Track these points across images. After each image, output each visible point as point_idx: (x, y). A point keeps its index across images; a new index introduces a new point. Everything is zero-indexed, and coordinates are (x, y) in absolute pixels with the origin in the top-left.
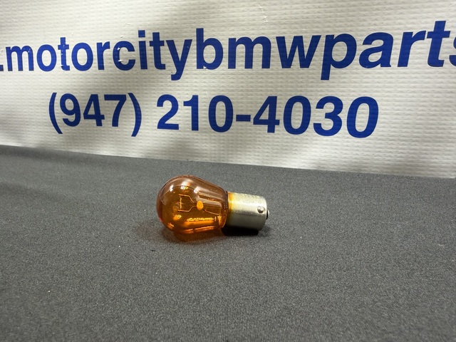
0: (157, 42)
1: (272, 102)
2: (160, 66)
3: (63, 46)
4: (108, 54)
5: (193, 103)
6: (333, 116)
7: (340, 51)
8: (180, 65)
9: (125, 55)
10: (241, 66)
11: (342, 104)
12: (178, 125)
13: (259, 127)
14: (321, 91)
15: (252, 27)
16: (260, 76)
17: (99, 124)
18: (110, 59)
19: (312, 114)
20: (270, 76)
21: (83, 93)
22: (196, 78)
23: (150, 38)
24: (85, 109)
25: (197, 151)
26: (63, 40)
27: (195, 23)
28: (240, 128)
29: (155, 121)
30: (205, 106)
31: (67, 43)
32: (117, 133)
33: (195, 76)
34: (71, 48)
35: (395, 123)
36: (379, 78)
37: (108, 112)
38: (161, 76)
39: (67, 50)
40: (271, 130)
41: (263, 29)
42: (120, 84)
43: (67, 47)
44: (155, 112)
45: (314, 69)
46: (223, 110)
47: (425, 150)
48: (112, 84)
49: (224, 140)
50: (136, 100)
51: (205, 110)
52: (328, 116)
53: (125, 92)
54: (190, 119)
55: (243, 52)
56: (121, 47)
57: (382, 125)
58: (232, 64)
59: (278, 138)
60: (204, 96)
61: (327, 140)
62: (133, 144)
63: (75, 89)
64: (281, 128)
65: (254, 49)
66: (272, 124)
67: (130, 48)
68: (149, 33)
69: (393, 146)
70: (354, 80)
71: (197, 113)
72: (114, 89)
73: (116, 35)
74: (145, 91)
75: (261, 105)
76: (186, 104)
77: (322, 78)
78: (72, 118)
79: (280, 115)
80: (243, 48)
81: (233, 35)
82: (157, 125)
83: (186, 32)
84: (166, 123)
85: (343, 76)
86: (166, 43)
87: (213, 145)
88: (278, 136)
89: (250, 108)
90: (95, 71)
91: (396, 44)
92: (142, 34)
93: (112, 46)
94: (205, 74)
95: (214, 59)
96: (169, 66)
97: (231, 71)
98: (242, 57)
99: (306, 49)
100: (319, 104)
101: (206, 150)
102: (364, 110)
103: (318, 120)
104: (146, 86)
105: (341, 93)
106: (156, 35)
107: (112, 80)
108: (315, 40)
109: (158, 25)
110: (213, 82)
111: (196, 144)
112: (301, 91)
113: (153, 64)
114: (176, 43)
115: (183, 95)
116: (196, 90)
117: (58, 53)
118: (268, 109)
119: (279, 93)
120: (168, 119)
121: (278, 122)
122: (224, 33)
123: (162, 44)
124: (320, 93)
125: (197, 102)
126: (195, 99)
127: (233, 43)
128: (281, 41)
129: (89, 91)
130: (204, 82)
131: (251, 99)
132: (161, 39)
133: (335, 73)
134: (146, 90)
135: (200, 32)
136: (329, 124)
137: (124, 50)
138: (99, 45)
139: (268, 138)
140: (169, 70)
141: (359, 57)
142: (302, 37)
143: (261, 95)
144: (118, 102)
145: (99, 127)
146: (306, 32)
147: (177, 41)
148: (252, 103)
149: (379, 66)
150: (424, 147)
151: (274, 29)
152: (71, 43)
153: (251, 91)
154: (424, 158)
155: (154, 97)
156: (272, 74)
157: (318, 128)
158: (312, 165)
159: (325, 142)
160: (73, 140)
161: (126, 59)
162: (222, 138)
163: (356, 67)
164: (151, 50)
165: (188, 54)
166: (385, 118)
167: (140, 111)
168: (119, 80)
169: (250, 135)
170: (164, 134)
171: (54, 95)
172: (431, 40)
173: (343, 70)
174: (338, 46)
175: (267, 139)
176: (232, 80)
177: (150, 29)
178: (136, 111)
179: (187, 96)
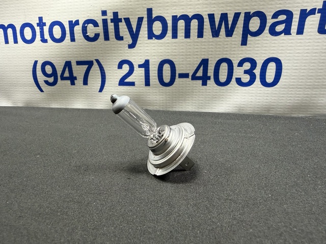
0: (116, 19)
1: (205, 63)
2: (119, 37)
3: (41, 24)
4: (78, 29)
5: (146, 65)
6: (250, 72)
7: (254, 24)
8: (135, 36)
9: (91, 30)
10: (182, 36)
11: (256, 63)
12: (134, 82)
13: (195, 82)
14: (241, 54)
15: (189, 7)
16: (196, 44)
17: (73, 83)
18: (80, 33)
19: (234, 71)
20: (204, 44)
21: (59, 60)
22: (147, 46)
23: (111, 16)
24: (61, 72)
25: (149, 102)
26: (41, 19)
27: (145, 4)
28: (181, 83)
29: (116, 80)
30: (155, 67)
31: (44, 21)
32: (88, 90)
33: (147, 45)
34: (48, 25)
35: (294, 76)
36: (283, 43)
37: (80, 75)
38: (120, 45)
39: (44, 27)
40: (204, 84)
41: (198, 8)
42: (88, 52)
43: (44, 24)
44: (116, 73)
45: (235, 38)
46: (168, 70)
47: (315, 94)
48: (82, 53)
49: (169, 92)
50: (101, 64)
51: (155, 70)
52: (246, 72)
53: (92, 59)
54: (144, 77)
55: (183, 26)
56: (88, 24)
57: (285, 77)
58: (175, 36)
59: (209, 89)
60: (154, 60)
61: (245, 90)
62: (100, 98)
63: (53, 57)
64: (211, 83)
65: (191, 24)
66: (205, 80)
67: (95, 24)
68: (110, 13)
69: (293, 92)
70: (265, 45)
71: (149, 73)
72: (83, 57)
73: (84, 14)
74: (108, 58)
75: (197, 65)
76: (140, 66)
77: (242, 45)
78: (51, 80)
79: (211, 73)
80: (183, 23)
81: (175, 13)
82: (118, 83)
83: (138, 11)
84: (126, 81)
85: (257, 42)
86: (123, 20)
87: (161, 96)
88: (210, 88)
89: (188, 68)
90: (68, 43)
91: (295, 18)
92: (104, 13)
93: (81, 23)
94: (153, 43)
95: (161, 32)
96: (126, 38)
97: (174, 40)
98: (182, 29)
99: (230, 23)
100: (239, 63)
101: (156, 100)
102: (272, 67)
103: (239, 76)
104: (108, 53)
105: (256, 55)
106: (116, 14)
107: (81, 50)
108: (237, 16)
109: (117, 6)
110: (161, 49)
111: (148, 97)
112: (226, 54)
113: (114, 37)
114: (131, 20)
115: (137, 60)
116: (147, 56)
117: (38, 29)
118: (202, 68)
119: (210, 56)
120: (127, 78)
121: (209, 78)
122: (168, 11)
123: (120, 20)
124: (240, 55)
125: (149, 65)
126: (147, 62)
127: (175, 19)
128: (211, 17)
129: (64, 59)
130: (154, 49)
131: (190, 61)
132: (119, 17)
133: (251, 41)
134: (109, 56)
135: (150, 11)
136: (247, 78)
137: (90, 27)
138: (70, 22)
139: (202, 89)
140: (127, 41)
141: (268, 28)
142: (227, 13)
143: (197, 58)
144: (87, 66)
145: (73, 86)
146: (230, 10)
147: (132, 19)
148: (190, 64)
149: (283, 34)
150: (314, 93)
151: (206, 8)
152: (48, 21)
153: (190, 55)
154: (314, 100)
155: (115, 62)
156: (205, 42)
157: (239, 81)
158: (234, 108)
159: (244, 91)
160: (52, 97)
161: (92, 33)
162: (168, 91)
163: (266, 35)
164: (112, 26)
165: (140, 28)
166: (287, 72)
167: (105, 73)
168: (88, 49)
169: (188, 88)
170: (123, 89)
171: (36, 62)
172: (320, 14)
173: (257, 38)
174: (253, 20)
175: (201, 91)
176: (174, 48)
177: (110, 9)
178: (101, 73)
179: (141, 60)
